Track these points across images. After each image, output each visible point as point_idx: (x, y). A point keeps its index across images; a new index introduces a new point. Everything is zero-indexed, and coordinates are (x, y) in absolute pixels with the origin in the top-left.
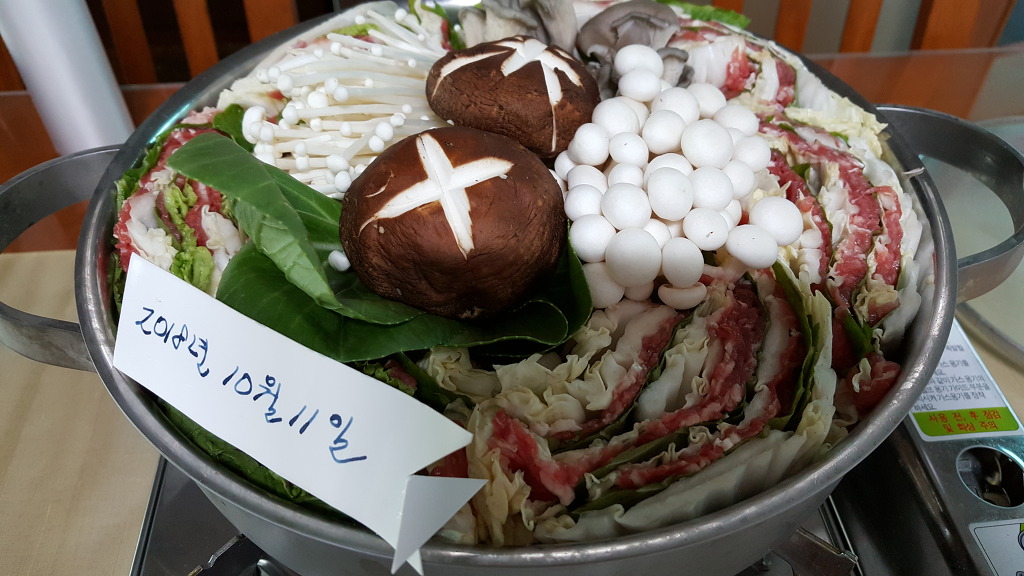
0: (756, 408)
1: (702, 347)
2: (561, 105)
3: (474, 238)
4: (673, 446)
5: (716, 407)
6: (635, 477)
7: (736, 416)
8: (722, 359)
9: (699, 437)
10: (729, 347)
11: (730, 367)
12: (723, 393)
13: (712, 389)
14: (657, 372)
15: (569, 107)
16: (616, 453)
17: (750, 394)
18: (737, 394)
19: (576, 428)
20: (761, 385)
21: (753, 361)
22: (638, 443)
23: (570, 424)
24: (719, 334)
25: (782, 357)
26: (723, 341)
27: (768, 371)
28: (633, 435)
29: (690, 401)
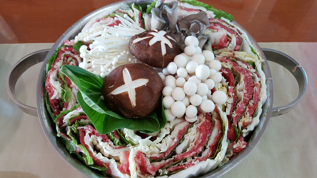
0: (205, 154)
1: (194, 134)
2: (166, 55)
3: (136, 103)
4: (182, 162)
5: (195, 153)
7: (200, 155)
8: (199, 138)
9: (189, 160)
10: (201, 135)
11: (200, 141)
12: (197, 149)
13: (195, 147)
14: (181, 141)
16: (167, 163)
17: (205, 148)
18: (200, 149)
19: (157, 156)
20: (208, 147)
21: (207, 139)
22: (173, 161)
25: (215, 139)
26: (200, 132)
27: (211, 142)
29: (188, 150)
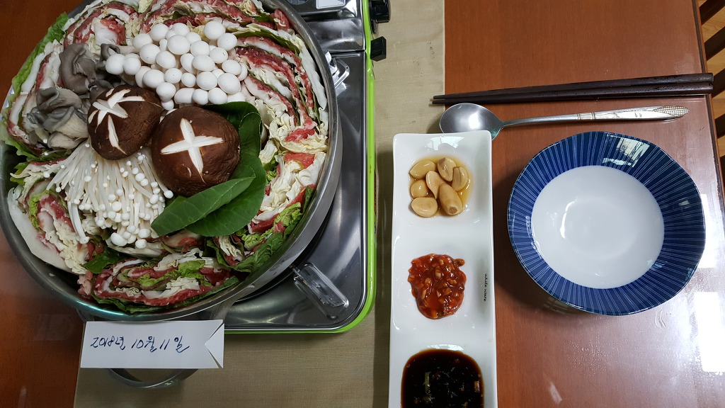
0: (291, 60)
1: (264, 71)
2: (144, 98)
3: (218, 137)
4: (301, 88)
5: (289, 71)
6: (311, 102)
7: (292, 66)
8: (270, 65)
9: (298, 79)
10: (266, 62)
11: (274, 64)
12: (284, 68)
13: (282, 71)
14: (273, 88)
15: (145, 95)
16: (302, 105)
17: (284, 59)
18: (285, 64)
19: (293, 117)
20: (282, 56)
21: (272, 55)
22: (300, 99)
23: (292, 118)
24: (259, 63)
25: (271, 45)
26: (262, 63)
27: (275, 51)
28: (297, 100)
29: (286, 79)
